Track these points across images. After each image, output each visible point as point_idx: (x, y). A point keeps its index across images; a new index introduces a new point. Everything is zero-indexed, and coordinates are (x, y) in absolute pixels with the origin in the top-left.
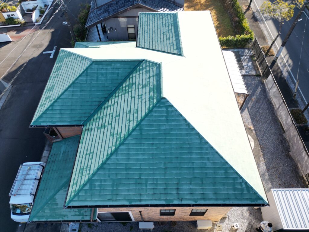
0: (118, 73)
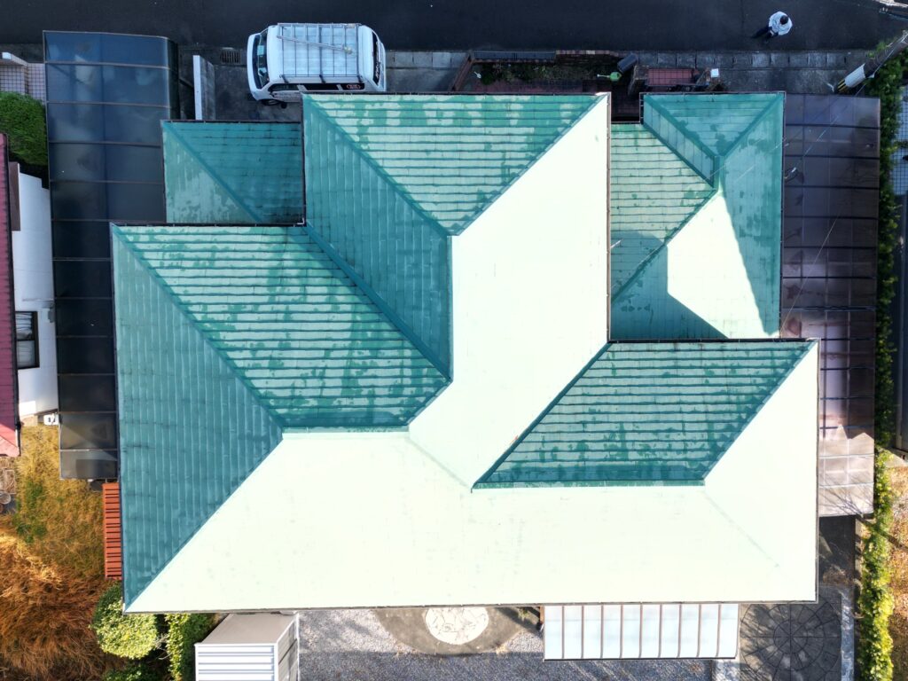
0: (418, 308)
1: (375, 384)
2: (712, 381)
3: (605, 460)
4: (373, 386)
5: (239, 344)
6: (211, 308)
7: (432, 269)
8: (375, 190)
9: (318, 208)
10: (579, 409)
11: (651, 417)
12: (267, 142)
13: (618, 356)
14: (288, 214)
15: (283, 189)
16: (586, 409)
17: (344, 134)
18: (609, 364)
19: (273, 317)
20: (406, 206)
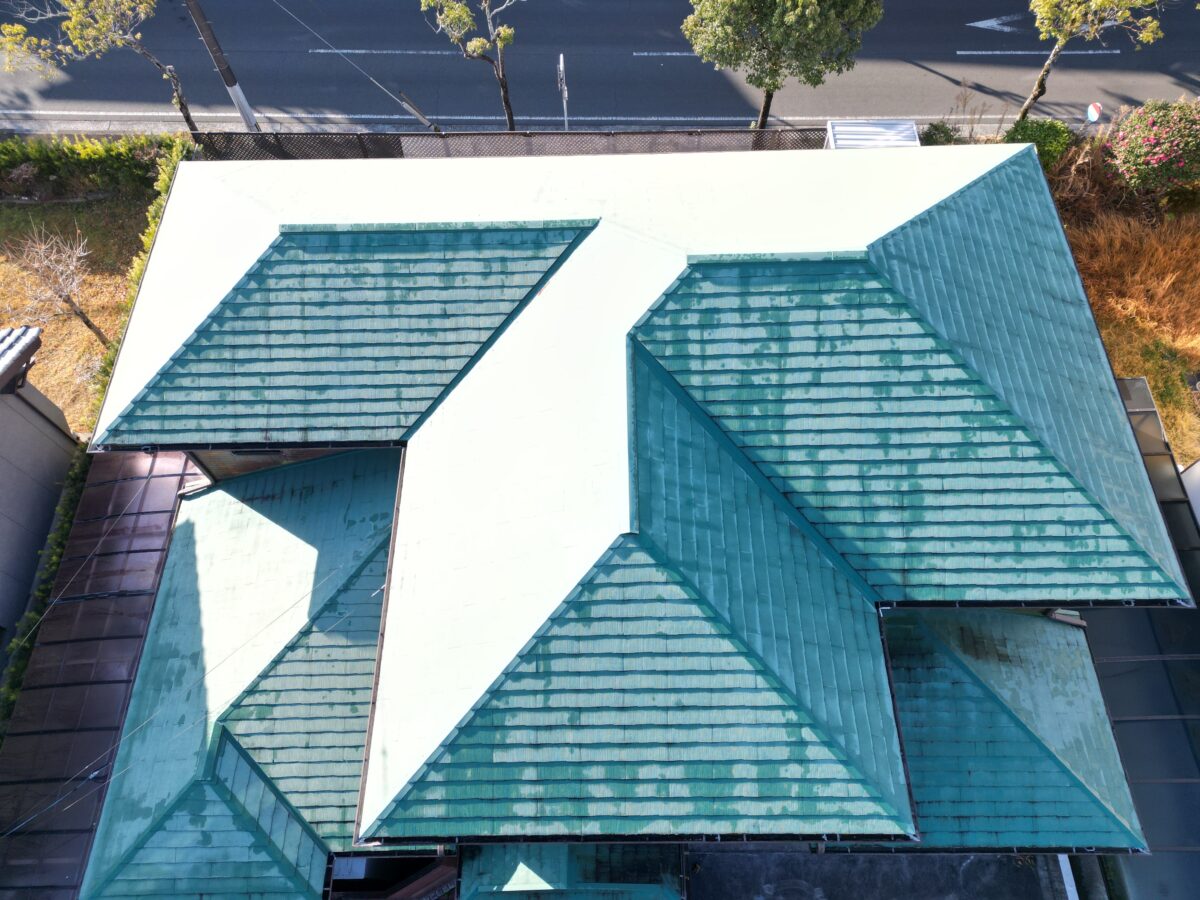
1: (740, 330)
2: (256, 381)
3: (416, 261)
4: (744, 326)
5: (951, 391)
6: (1005, 451)
7: (664, 491)
8: (766, 634)
9: (860, 627)
10: (451, 337)
11: (347, 324)
12: (964, 810)
13: (391, 420)
14: (909, 669)
15: (923, 716)
16: (441, 337)
17: (829, 744)
18: (406, 406)
19: (907, 439)
20: (711, 596)
